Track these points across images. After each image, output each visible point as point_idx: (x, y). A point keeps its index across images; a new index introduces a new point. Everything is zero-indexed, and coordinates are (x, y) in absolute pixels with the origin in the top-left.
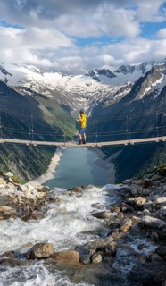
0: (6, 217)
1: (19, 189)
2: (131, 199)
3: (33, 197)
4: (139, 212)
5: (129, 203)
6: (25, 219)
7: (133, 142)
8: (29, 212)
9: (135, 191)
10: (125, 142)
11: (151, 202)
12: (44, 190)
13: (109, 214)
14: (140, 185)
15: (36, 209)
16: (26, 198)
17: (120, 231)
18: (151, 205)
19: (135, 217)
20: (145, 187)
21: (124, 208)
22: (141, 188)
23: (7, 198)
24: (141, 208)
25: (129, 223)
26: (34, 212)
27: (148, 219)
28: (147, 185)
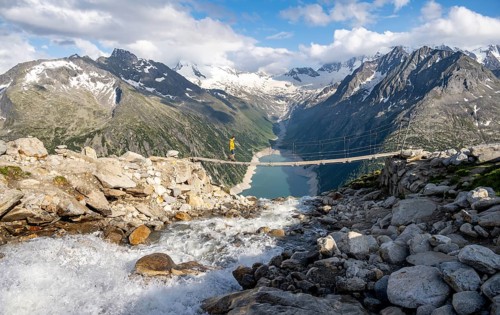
0: (235, 216)
1: (234, 198)
2: (321, 207)
3: (245, 204)
4: (324, 215)
5: (319, 211)
6: (246, 218)
7: (324, 162)
8: (248, 213)
9: (326, 201)
10: (318, 162)
12: (253, 199)
13: (302, 217)
14: (331, 197)
15: (251, 212)
16: (242, 205)
19: (319, 218)
20: (335, 199)
22: (331, 199)
24: (326, 213)
26: (251, 214)
27: (325, 218)
28: (337, 197)
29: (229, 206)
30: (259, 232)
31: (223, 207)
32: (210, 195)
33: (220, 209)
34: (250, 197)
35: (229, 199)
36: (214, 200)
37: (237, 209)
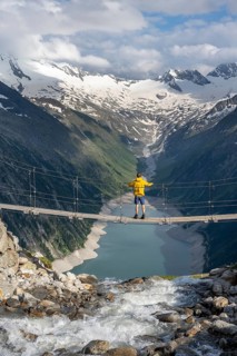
0: (50, 313)
1: (56, 277)
2: (210, 299)
4: (214, 316)
5: (206, 305)
7: (217, 218)
8: (75, 308)
9: (218, 288)
10: (205, 219)
11: (234, 304)
12: (90, 280)
13: (175, 317)
14: (227, 279)
15: (82, 306)
16: (68, 291)
17: (186, 335)
18: (233, 308)
19: (207, 322)
20: (234, 284)
21: (198, 311)
22: (228, 284)
23: (42, 290)
24: (219, 311)
25: (198, 327)
26: (81, 310)
29: (42, 292)
30: (87, 350)
31: (28, 296)
32: (12, 271)
33: (21, 299)
34: (84, 276)
35: (45, 279)
36: (16, 281)
37: (56, 299)
